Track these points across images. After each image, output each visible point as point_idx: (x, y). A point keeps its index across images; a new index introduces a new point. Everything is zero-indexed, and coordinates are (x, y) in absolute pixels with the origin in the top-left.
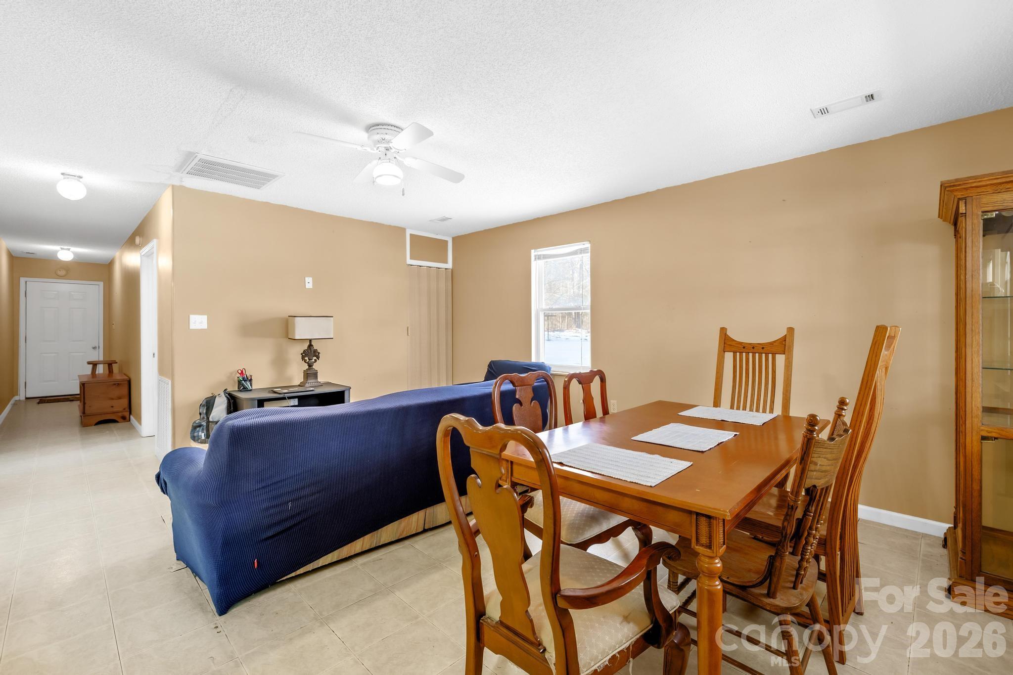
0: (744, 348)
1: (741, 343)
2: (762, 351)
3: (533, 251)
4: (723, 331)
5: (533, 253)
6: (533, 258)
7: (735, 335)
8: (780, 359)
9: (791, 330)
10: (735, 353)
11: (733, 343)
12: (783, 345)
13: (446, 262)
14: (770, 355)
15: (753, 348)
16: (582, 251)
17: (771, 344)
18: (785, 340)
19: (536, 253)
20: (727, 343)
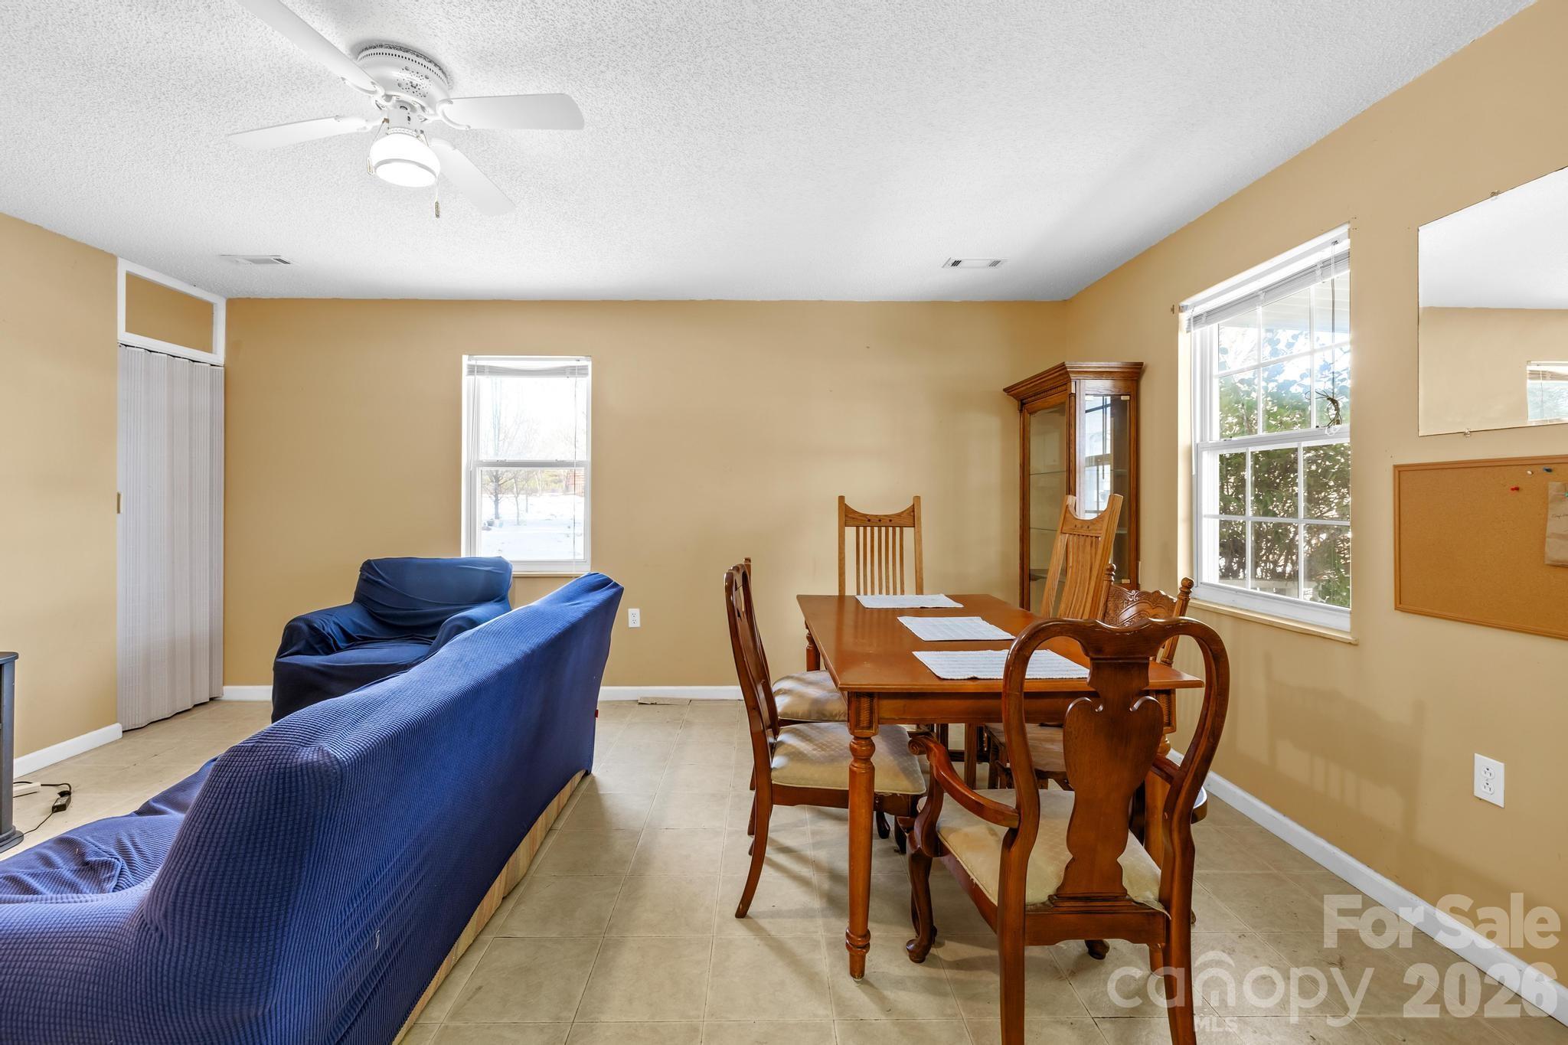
0: (869, 520)
1: (865, 515)
2: (889, 524)
3: (465, 358)
4: (841, 498)
5: (466, 360)
6: (465, 370)
7: (855, 504)
8: (909, 532)
9: (917, 499)
10: (858, 527)
11: (856, 516)
12: (910, 517)
13: (208, 348)
14: (898, 529)
15: (880, 521)
16: (573, 371)
17: (899, 515)
18: (913, 511)
19: (473, 362)
20: (848, 516)
